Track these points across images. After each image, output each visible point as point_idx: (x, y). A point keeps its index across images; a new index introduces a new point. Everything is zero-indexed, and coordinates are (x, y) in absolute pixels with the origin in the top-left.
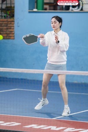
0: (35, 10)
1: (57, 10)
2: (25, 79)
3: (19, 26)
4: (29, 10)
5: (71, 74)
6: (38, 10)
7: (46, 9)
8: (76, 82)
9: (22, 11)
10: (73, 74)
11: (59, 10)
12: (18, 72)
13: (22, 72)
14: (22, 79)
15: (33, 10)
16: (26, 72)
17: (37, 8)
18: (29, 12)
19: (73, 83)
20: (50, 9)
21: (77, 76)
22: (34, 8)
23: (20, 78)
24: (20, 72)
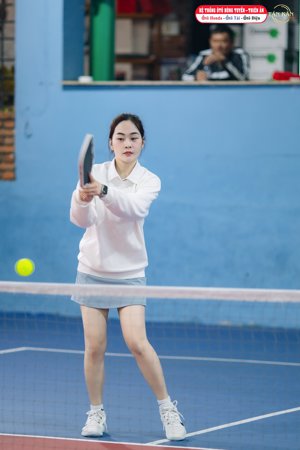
0: (85, 80)
1: (158, 79)
2: (51, 317)
3: (29, 136)
4: (65, 79)
5: (209, 297)
6: (94, 80)
7: (121, 77)
8: (225, 323)
9: (41, 84)
10: (215, 298)
11: (168, 79)
12: (28, 292)
13: (43, 293)
14: (41, 316)
15: (76, 79)
16: (55, 293)
17: (91, 74)
18: (66, 87)
19: (216, 326)
20: (135, 78)
21: (231, 304)
22: (82, 74)
23: (34, 310)
24: (34, 292)
